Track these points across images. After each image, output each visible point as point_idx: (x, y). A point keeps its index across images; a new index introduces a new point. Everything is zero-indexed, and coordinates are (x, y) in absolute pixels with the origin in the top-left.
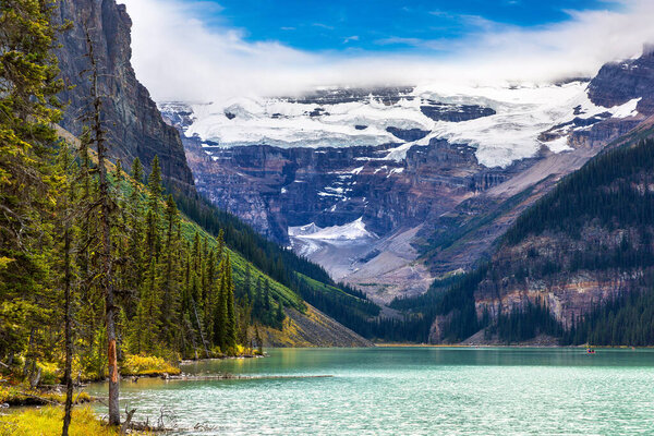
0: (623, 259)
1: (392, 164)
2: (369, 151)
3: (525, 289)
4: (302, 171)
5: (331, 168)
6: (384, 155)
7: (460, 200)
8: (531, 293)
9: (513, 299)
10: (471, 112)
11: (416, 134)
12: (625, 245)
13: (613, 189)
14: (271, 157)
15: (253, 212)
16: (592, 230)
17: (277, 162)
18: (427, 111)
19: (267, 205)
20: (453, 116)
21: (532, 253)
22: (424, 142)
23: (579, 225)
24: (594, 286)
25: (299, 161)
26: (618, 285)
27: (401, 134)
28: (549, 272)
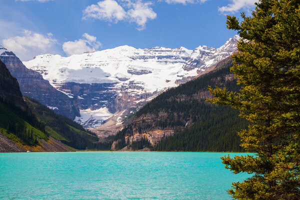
1: (117, 89)
2: (109, 85)
4: (86, 91)
5: (96, 91)
6: (114, 86)
7: (137, 102)
8: (143, 134)
9: (137, 136)
10: (143, 72)
11: (125, 79)
14: (75, 86)
15: (67, 105)
16: (162, 114)
17: (78, 88)
18: (129, 72)
19: (72, 103)
20: (138, 73)
22: (127, 82)
25: (85, 88)
26: (170, 132)
27: (120, 79)
28: (149, 127)
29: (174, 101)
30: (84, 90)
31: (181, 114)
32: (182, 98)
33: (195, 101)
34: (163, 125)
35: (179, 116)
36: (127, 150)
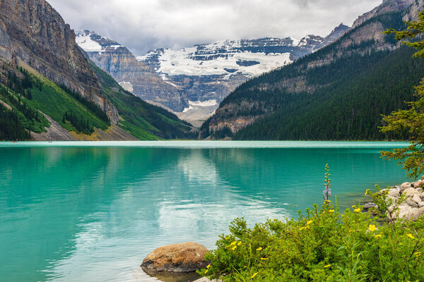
0: (253, 112)
1: (225, 81)
2: (218, 76)
3: (224, 122)
4: (195, 83)
5: (205, 82)
6: (223, 78)
8: (226, 123)
9: (220, 125)
11: (233, 71)
12: (254, 107)
13: (252, 89)
14: (185, 78)
16: (244, 103)
17: (187, 80)
18: (238, 63)
19: (181, 95)
20: (246, 65)
21: (226, 110)
22: (235, 73)
23: (241, 101)
24: (243, 121)
25: (194, 80)
26: (251, 121)
27: (228, 71)
28: (231, 117)
29: (257, 91)
30: (193, 82)
31: (262, 102)
32: (264, 88)
33: (277, 90)
34: (244, 114)
35: (260, 105)
36: (210, 140)
